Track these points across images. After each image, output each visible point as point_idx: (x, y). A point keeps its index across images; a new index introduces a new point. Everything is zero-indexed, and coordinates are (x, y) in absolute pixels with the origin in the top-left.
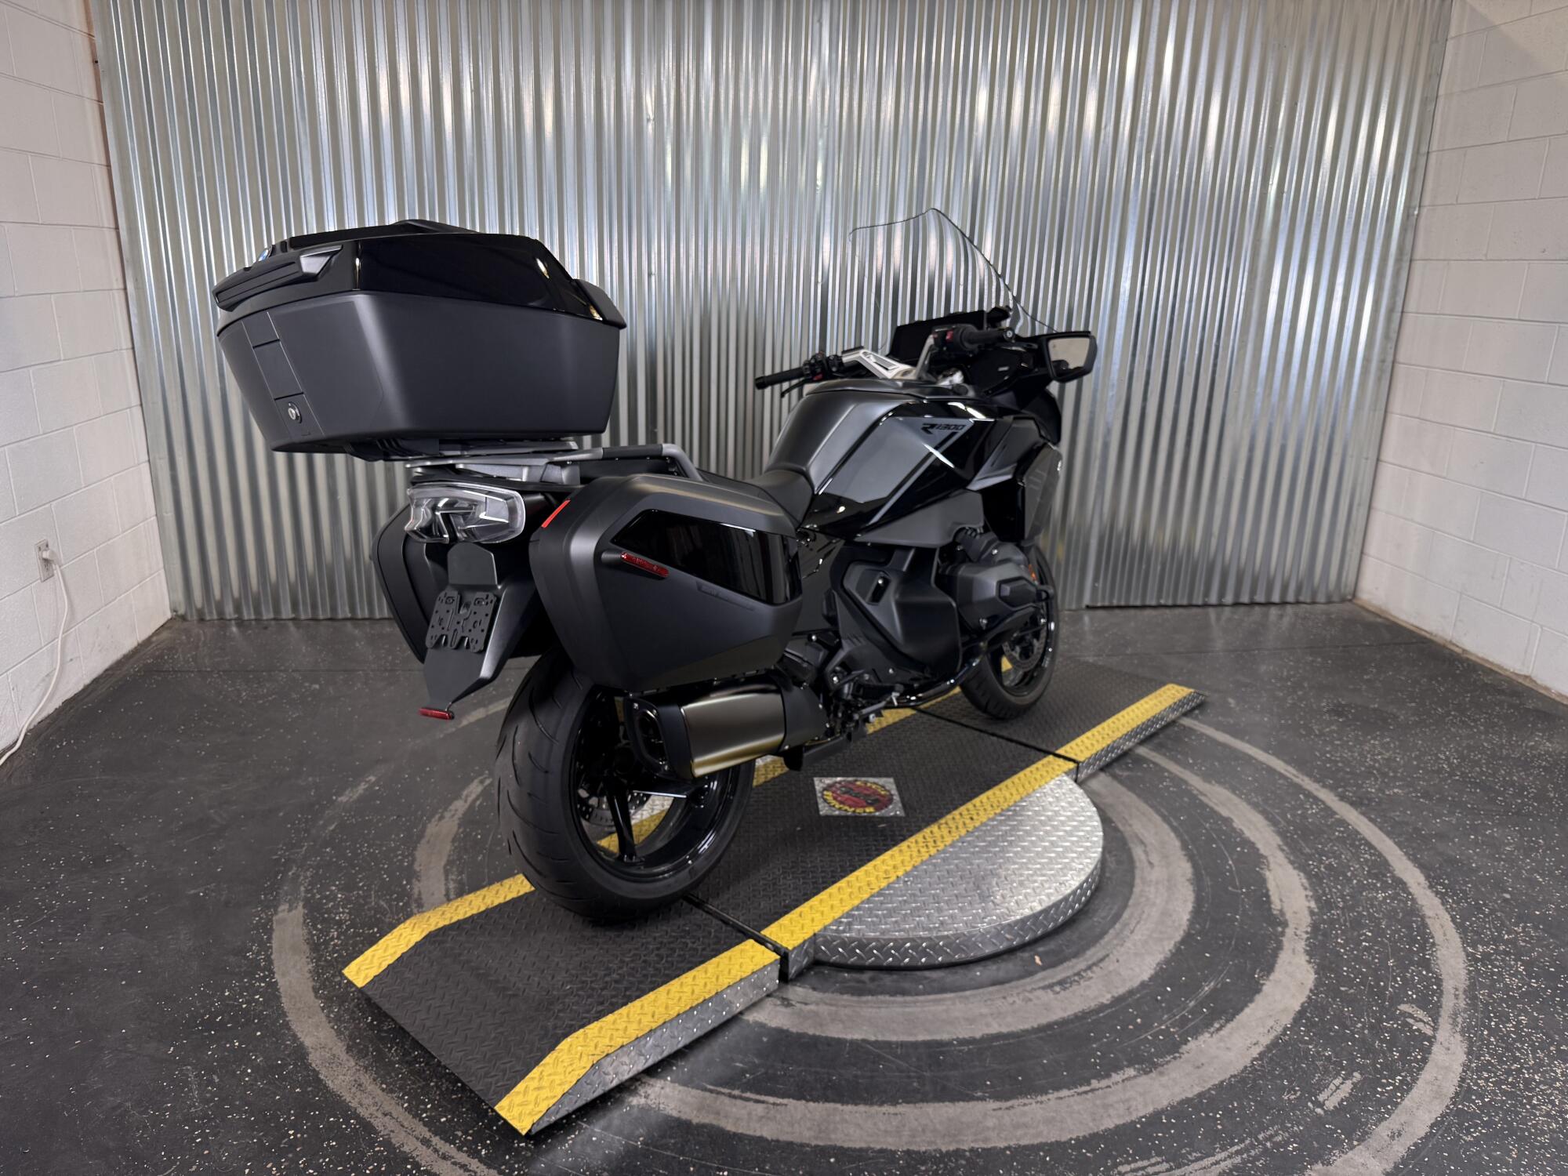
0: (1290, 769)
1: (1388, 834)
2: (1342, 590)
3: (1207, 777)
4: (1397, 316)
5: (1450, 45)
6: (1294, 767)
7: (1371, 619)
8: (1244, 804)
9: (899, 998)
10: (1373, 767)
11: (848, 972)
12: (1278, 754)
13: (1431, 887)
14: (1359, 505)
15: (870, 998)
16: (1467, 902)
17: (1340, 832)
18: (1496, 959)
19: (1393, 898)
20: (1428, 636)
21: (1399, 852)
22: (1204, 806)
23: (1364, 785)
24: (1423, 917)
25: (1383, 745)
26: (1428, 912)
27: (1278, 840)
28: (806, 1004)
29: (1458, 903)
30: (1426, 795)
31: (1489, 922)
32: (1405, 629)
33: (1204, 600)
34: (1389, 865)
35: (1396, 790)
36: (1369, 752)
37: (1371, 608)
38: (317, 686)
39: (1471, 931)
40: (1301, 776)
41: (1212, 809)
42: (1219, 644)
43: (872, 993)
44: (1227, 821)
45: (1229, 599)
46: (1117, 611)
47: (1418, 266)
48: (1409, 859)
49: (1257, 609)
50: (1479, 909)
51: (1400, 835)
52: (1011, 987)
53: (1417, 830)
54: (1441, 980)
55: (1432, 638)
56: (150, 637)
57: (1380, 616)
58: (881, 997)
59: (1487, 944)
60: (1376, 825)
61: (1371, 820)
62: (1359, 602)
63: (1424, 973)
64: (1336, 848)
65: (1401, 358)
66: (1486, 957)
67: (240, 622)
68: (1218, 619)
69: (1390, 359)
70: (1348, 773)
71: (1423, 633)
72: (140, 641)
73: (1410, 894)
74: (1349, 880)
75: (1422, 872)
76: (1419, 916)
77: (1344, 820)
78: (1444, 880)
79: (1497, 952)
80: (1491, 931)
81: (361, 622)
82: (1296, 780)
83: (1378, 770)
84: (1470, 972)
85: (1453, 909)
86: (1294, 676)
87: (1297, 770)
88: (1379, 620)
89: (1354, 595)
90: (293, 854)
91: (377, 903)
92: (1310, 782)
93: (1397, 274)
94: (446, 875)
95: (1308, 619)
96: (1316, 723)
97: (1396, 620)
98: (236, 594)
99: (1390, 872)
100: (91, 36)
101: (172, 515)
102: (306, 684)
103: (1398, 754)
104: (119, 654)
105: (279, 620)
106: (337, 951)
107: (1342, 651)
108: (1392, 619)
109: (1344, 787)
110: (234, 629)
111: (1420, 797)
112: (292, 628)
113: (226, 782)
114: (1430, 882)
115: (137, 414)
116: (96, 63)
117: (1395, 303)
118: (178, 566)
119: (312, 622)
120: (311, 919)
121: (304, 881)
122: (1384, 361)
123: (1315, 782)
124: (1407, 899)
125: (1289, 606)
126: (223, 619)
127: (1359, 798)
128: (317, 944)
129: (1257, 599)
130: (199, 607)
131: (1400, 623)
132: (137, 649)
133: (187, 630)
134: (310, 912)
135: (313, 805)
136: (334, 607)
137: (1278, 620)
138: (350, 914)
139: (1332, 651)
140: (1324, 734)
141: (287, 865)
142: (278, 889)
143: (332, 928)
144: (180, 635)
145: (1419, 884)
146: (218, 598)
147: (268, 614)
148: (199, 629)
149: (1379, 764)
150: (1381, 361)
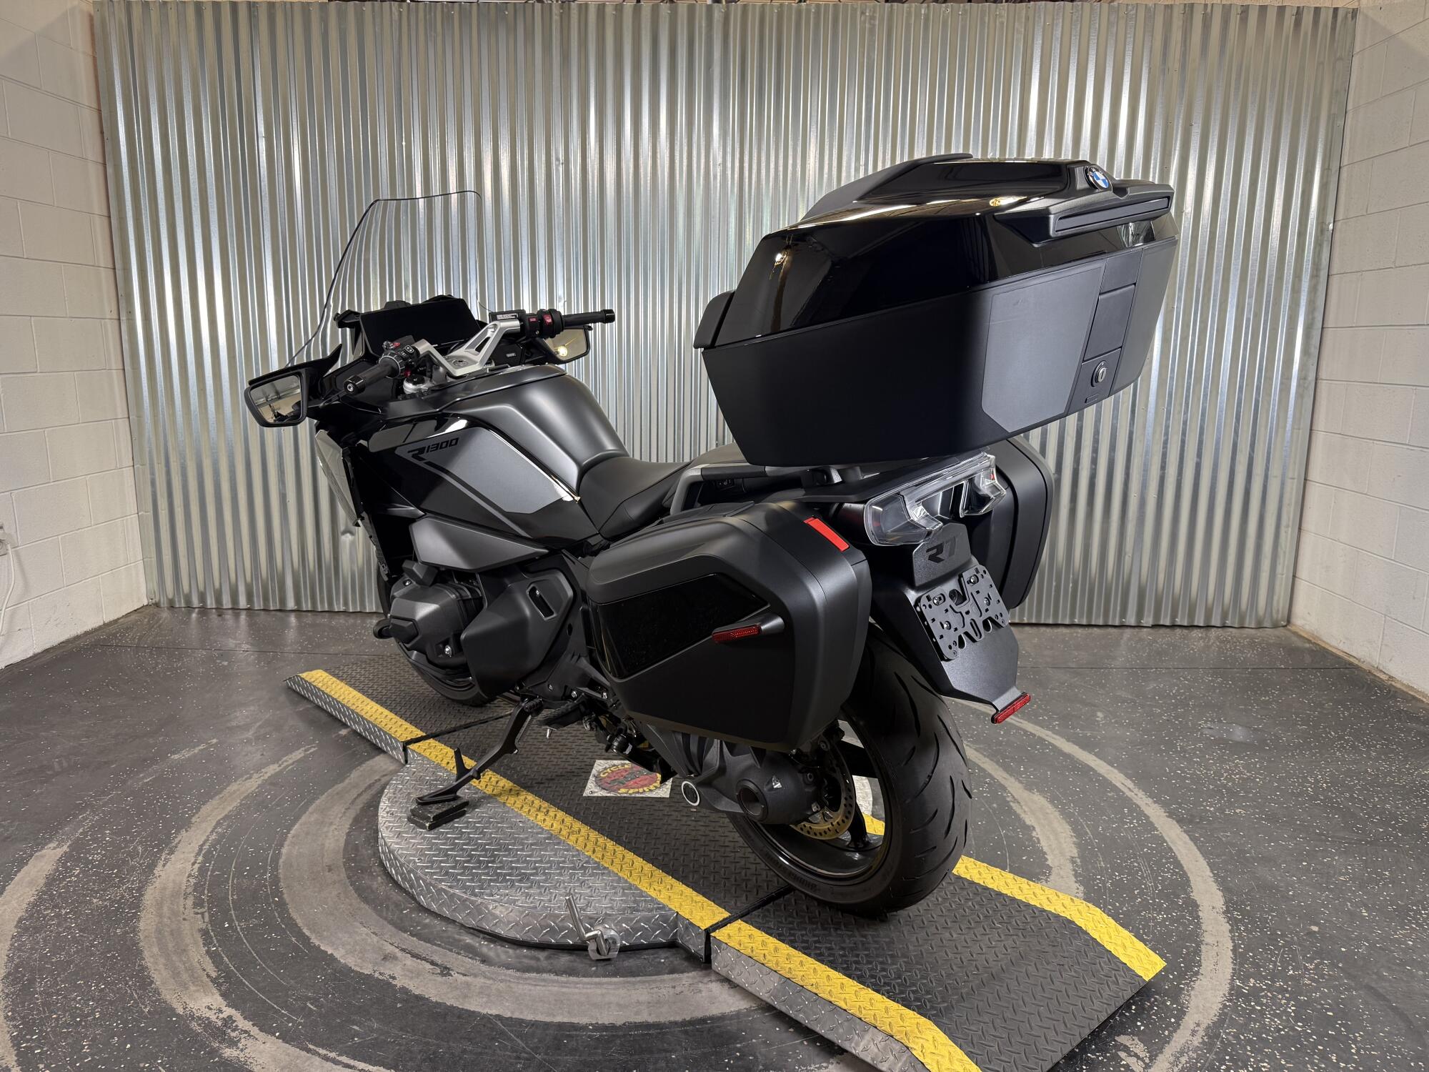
0: (1128, 782)
1: (1205, 854)
2: (1275, 616)
3: (1029, 787)
4: (1317, 332)
5: (1356, 61)
6: (1133, 781)
7: (1299, 643)
8: (1057, 814)
9: (564, 978)
10: (1225, 786)
12: (1121, 768)
13: (1226, 912)
14: (1287, 526)
15: (533, 975)
16: (1262, 931)
17: (1150, 848)
18: (1266, 996)
19: (1173, 921)
20: (1356, 662)
21: (1208, 873)
22: (1011, 811)
23: (1204, 804)
24: (1199, 944)
25: (1247, 767)
26: (1208, 938)
27: (1075, 852)
28: (464, 975)
29: (1250, 932)
30: (1272, 818)
31: (1278, 955)
32: (1332, 654)
33: (1121, 621)
34: (1189, 886)
35: (1238, 811)
36: (1227, 771)
37: (1303, 634)
38: (226, 663)
39: (1251, 963)
40: (1136, 790)
41: (1018, 816)
42: (1120, 661)
43: (539, 970)
44: (1029, 829)
45: (1148, 620)
46: (1027, 629)
47: (1335, 281)
48: (1216, 881)
49: (1178, 631)
50: (1273, 938)
51: (1218, 856)
53: (1241, 852)
54: (1184, 1013)
55: (1360, 664)
56: (118, 619)
57: (1309, 641)
58: (545, 976)
59: (1261, 978)
60: (1195, 843)
61: (1194, 839)
62: (1293, 628)
63: (1168, 1004)
64: (1136, 864)
65: (1323, 374)
66: (1255, 992)
67: (204, 610)
68: (1129, 639)
69: (1312, 376)
70: (1193, 790)
71: (1352, 660)
72: (107, 621)
73: (1198, 917)
74: (1135, 897)
75: (1224, 896)
76: (1195, 941)
77: (1162, 837)
78: (1246, 906)
79: (1269, 988)
80: (1275, 965)
81: (304, 613)
82: (1129, 794)
83: (1228, 790)
84: (1225, 1006)
85: (1240, 937)
86: (1181, 694)
87: (1135, 784)
88: (1307, 645)
89: (1289, 621)
90: (96, 800)
91: (135, 848)
92: (1144, 797)
93: (1313, 290)
94: (215, 828)
95: (1229, 642)
96: (1182, 740)
97: (1327, 647)
98: (201, 588)
99: (1186, 893)
100: (99, 111)
101: (151, 514)
102: (218, 661)
103: (1261, 774)
104: (80, 630)
105: (235, 609)
106: (66, 887)
107: (1250, 673)
108: (1323, 645)
109: (1180, 804)
110: (194, 615)
111: (1263, 819)
112: (243, 617)
113: (88, 737)
114: (1227, 907)
115: (123, 425)
116: (102, 133)
117: (1313, 319)
118: (154, 559)
119: (263, 612)
120: (67, 857)
121: (87, 824)
122: (1305, 379)
123: (1150, 796)
124: (1190, 923)
125: (1213, 630)
126: (189, 607)
127: (1191, 815)
128: (54, 880)
129: (1178, 621)
130: (170, 596)
131: (1330, 649)
132: (100, 627)
133: (154, 615)
134: (71, 851)
135: (145, 760)
136: (283, 600)
137: (1198, 641)
138: (104, 855)
139: (1238, 673)
140: (1185, 751)
141: (83, 810)
142: (60, 829)
143: (79, 867)
144: (145, 618)
145: (1213, 908)
146: (186, 588)
147: (227, 603)
148: (165, 615)
149: (1234, 783)
150: (1302, 378)
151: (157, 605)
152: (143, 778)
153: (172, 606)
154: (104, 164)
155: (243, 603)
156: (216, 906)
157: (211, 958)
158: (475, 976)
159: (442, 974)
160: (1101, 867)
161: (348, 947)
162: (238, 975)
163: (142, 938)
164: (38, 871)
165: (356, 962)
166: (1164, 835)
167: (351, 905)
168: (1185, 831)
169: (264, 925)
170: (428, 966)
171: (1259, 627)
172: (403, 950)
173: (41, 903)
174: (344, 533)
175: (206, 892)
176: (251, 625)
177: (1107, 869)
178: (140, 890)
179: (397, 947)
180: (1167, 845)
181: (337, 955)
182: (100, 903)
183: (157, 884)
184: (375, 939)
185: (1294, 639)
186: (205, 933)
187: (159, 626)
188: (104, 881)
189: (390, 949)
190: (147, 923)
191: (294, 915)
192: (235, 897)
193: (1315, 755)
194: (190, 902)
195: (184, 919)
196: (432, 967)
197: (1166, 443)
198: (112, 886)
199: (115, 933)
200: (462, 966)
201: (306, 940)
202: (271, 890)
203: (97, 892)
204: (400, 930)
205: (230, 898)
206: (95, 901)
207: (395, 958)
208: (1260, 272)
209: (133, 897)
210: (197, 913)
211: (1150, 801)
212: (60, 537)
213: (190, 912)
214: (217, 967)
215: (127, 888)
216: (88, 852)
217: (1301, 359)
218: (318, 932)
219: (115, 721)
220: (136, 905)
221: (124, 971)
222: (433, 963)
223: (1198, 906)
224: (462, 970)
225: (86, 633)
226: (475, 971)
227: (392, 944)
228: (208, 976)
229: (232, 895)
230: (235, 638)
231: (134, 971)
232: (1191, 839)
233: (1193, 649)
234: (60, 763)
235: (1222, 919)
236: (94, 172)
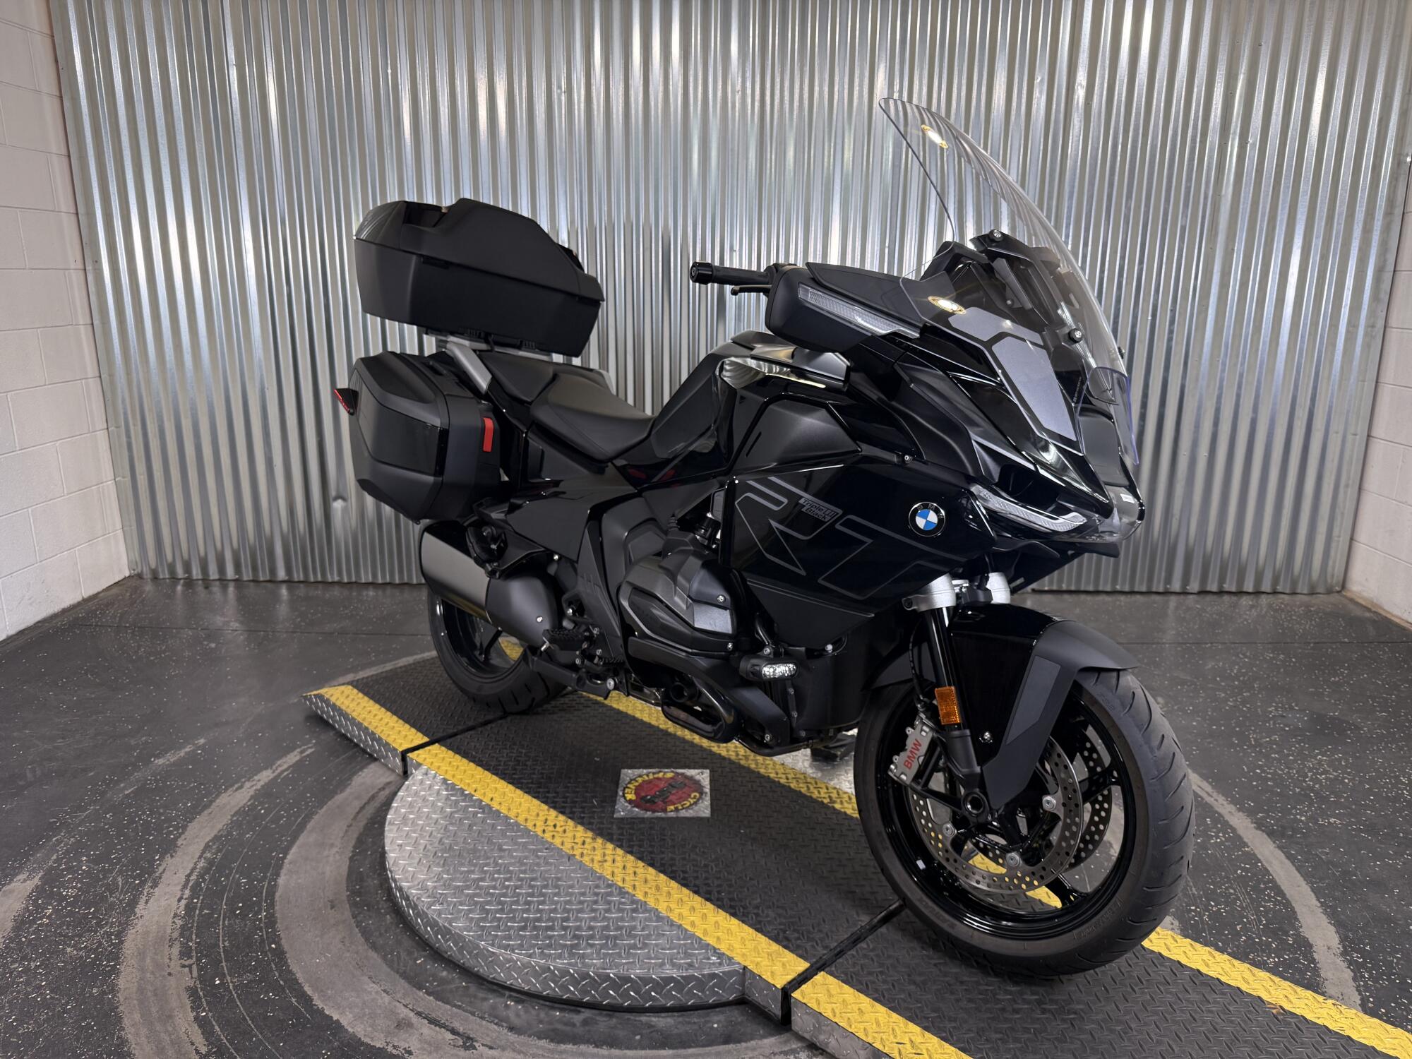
0: (1205, 785)
1: (1307, 877)
2: (1329, 581)
4: (1388, 276)
6: (1210, 783)
7: (1358, 612)
9: (605, 1051)
10: (1312, 789)
11: (561, 1010)
13: (1344, 953)
14: (1347, 486)
15: (569, 1047)
16: (1389, 979)
17: (1244, 869)
21: (1315, 902)
23: (1294, 811)
25: (1331, 763)
28: (491, 1048)
29: (1376, 980)
30: (1372, 829)
32: (1397, 625)
33: (1166, 588)
34: (1297, 919)
35: (1332, 820)
36: (1310, 770)
37: (1360, 601)
38: (213, 645)
40: (1215, 794)
42: (1170, 635)
43: (575, 1040)
45: (1194, 586)
46: (1066, 597)
48: (1325, 913)
49: (1226, 598)
51: (1321, 879)
52: (747, 1048)
53: (1346, 873)
56: (99, 593)
57: (1369, 610)
58: (583, 1047)
60: (1293, 863)
61: (1290, 857)
62: (1348, 594)
64: (1232, 891)
65: (1393, 322)
68: (1177, 608)
69: (1381, 323)
70: (1278, 795)
72: (86, 595)
73: (1313, 961)
74: (1238, 935)
75: (1337, 932)
77: (1254, 855)
78: (1365, 945)
81: (296, 584)
82: (1208, 799)
83: (1317, 793)
85: (1367, 988)
86: (1244, 675)
87: (1213, 787)
88: (1368, 615)
89: (1343, 587)
90: (71, 818)
91: (115, 879)
92: (1225, 803)
93: (1387, 228)
94: (204, 852)
95: (1283, 611)
96: (1254, 732)
97: (1388, 616)
98: (186, 556)
99: (1296, 929)
100: (53, 36)
101: (128, 479)
102: (205, 643)
103: (1349, 774)
104: (56, 608)
105: (223, 580)
106: (36, 932)
107: (1312, 648)
108: (1384, 614)
109: (1267, 812)
110: (179, 588)
111: (1362, 831)
112: (231, 589)
113: (63, 738)
114: (1344, 947)
115: (94, 385)
116: (56, 61)
117: (1385, 261)
118: (134, 527)
119: (252, 584)
120: (39, 891)
121: (62, 849)
122: (1373, 326)
123: (1231, 802)
124: (1307, 968)
125: (1263, 596)
126: (174, 578)
127: (1282, 827)
128: (23, 922)
129: (1226, 587)
130: (153, 566)
131: (1393, 618)
132: (79, 604)
133: (136, 588)
134: (44, 884)
135: (127, 766)
136: (273, 571)
137: (1250, 610)
138: (79, 890)
139: (1300, 648)
140: (1260, 745)
141: (56, 831)
142: (32, 855)
143: (51, 904)
144: (127, 591)
145: (1329, 948)
146: (170, 558)
147: (213, 574)
148: (149, 587)
149: (1321, 785)
150: (1371, 326)
151: (140, 576)
152: (125, 788)
153: (155, 578)
154: (61, 97)
155: (230, 573)
156: (206, 956)
157: (200, 1026)
158: (504, 1049)
159: (466, 1048)
160: (1194, 894)
161: (357, 1010)
162: (232, 1050)
163: (122, 999)
164: (5, 912)
165: (365, 1031)
166: (1256, 852)
167: (357, 953)
168: (1280, 847)
169: (260, 981)
170: (449, 1036)
171: (1312, 593)
172: (419, 1014)
173: (7, 953)
174: (336, 499)
175: (194, 937)
176: (240, 598)
177: (1200, 898)
178: (119, 935)
179: (412, 1010)
180: (1262, 865)
181: (344, 1022)
182: (75, 952)
183: (138, 928)
184: (387, 999)
185: (1351, 606)
186: (192, 992)
187: (143, 600)
188: (80, 923)
189: (404, 1012)
190: (127, 980)
191: (294, 967)
192: (226, 944)
193: (1401, 749)
194: (176, 951)
195: (170, 974)
196: (453, 1037)
197: (1219, 398)
198: (88, 931)
199: (91, 994)
200: (488, 1035)
201: (306, 1000)
202: (267, 932)
203: (71, 938)
204: (414, 986)
205: (221, 946)
206: (69, 950)
207: (410, 1025)
208: (1328, 210)
209: (113, 944)
210: (184, 966)
211: (1232, 808)
212: (30, 509)
213: (175, 965)
214: (207, 1040)
215: (106, 932)
216: (62, 885)
217: (1369, 306)
218: (322, 991)
219: (94, 717)
220: (115, 956)
221: (100, 1046)
222: (453, 1032)
223: (1311, 946)
224: (487, 1041)
225: (64, 611)
226: (503, 1042)
227: (406, 1006)
228: (197, 1052)
229: (224, 941)
230: (223, 615)
231: (111, 1046)
232: (1288, 858)
233: (1246, 620)
234: (33, 770)
235: (1341, 963)
236: (50, 107)
